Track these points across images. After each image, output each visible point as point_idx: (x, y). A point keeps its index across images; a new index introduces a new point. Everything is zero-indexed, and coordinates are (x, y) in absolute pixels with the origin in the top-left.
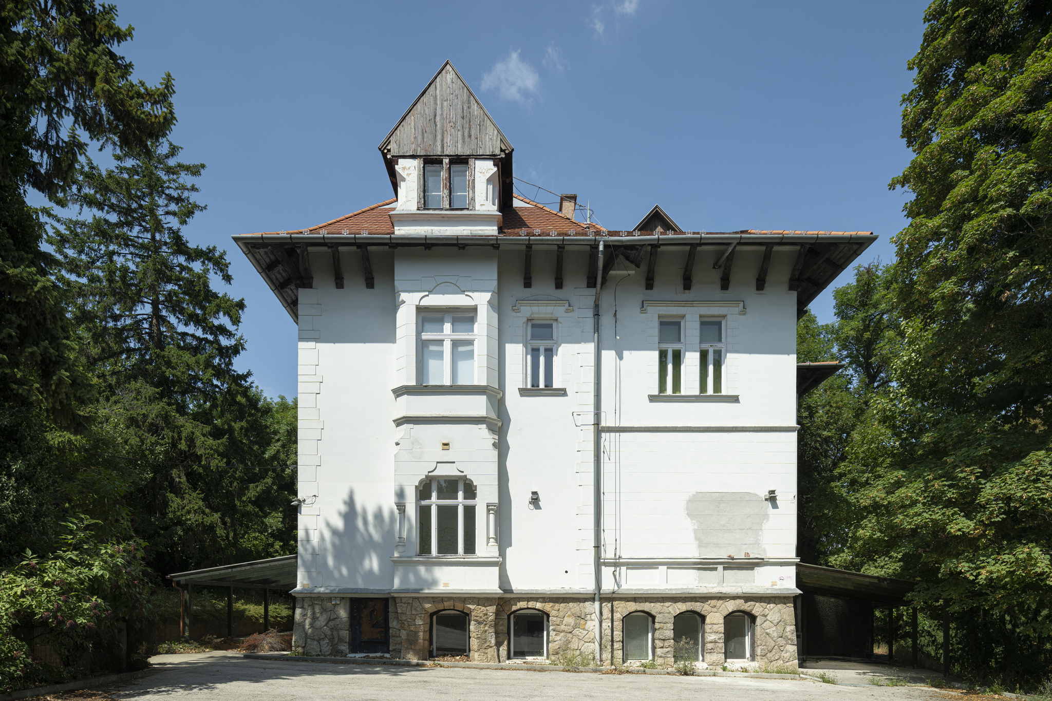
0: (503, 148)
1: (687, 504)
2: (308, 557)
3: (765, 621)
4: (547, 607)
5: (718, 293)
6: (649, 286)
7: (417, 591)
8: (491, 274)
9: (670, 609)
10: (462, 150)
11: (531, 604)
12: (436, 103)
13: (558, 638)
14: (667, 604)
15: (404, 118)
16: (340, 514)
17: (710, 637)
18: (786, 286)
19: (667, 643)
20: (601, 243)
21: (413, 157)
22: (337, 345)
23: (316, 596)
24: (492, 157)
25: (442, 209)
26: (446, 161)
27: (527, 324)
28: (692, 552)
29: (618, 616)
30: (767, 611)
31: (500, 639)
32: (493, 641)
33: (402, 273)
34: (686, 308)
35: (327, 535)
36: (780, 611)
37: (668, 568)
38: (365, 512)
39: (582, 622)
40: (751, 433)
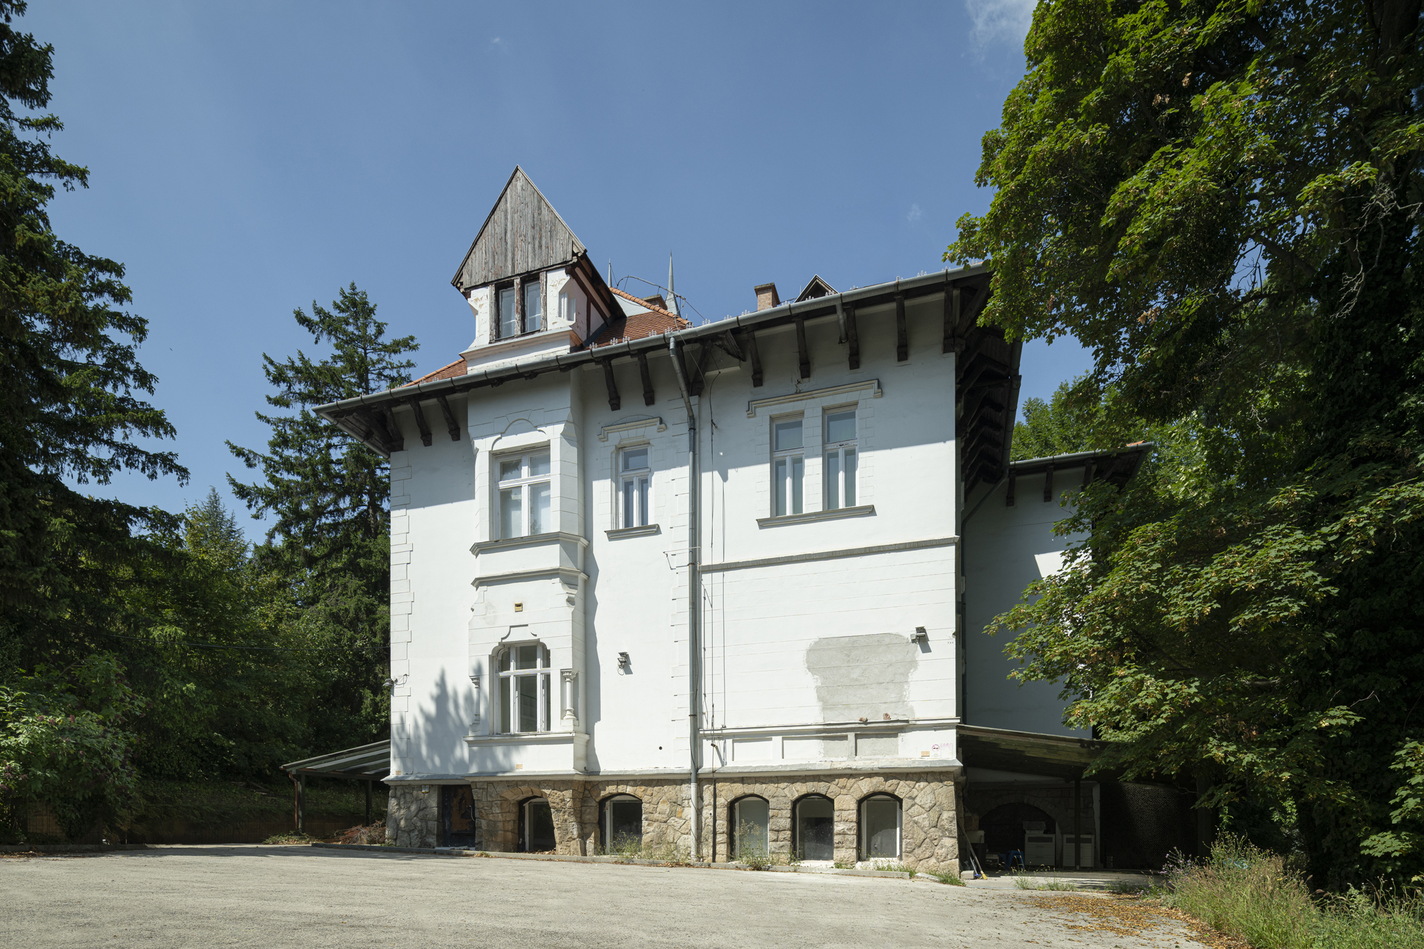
0: (576, 251)
1: (808, 654)
2: (403, 746)
3: (913, 805)
4: (639, 791)
5: (845, 373)
6: (758, 381)
7: (494, 774)
8: (564, 401)
9: (786, 791)
10: (533, 265)
11: (621, 789)
12: (506, 219)
13: (651, 829)
14: (783, 785)
15: (475, 244)
16: (432, 697)
17: (838, 827)
18: (940, 347)
19: (781, 836)
20: (672, 339)
21: (485, 285)
22: (428, 509)
23: (407, 783)
24: (564, 265)
25: (513, 337)
26: (517, 281)
27: (617, 454)
28: (814, 717)
29: (721, 801)
30: (915, 792)
31: (587, 831)
32: (575, 833)
33: (475, 418)
34: (804, 402)
35: (421, 721)
36: (933, 791)
37: (783, 739)
38: (456, 693)
39: (679, 809)
40: (892, 554)
